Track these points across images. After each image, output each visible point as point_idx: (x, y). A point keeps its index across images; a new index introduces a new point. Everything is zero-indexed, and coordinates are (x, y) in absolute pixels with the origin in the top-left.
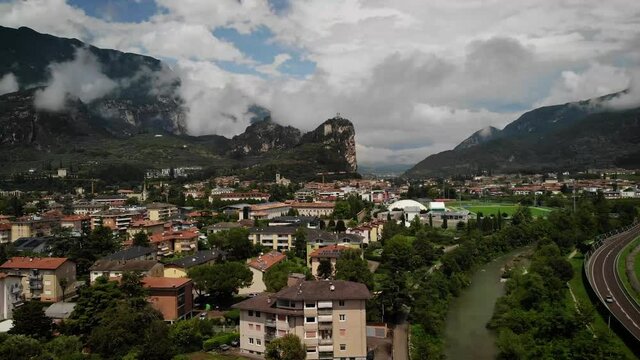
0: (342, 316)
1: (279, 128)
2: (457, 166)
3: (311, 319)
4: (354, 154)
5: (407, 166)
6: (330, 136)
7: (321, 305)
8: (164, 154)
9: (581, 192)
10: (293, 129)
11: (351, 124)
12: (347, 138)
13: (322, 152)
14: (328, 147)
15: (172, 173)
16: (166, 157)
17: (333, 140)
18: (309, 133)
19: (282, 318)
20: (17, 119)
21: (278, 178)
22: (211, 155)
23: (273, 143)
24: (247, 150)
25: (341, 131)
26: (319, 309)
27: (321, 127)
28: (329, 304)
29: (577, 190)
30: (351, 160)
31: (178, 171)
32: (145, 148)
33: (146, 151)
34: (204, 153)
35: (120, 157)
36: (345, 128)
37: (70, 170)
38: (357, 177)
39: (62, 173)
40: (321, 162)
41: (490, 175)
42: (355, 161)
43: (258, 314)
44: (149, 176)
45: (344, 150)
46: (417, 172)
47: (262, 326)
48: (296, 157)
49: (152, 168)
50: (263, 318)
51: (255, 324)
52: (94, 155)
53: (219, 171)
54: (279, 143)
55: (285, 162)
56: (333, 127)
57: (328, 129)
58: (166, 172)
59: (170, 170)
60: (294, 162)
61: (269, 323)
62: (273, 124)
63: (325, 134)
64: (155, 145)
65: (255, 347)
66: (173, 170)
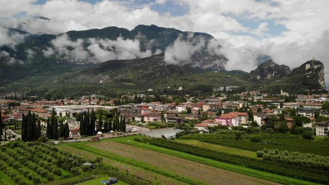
1: (277, 66)
4: (324, 80)
6: (309, 70)
8: (219, 80)
10: (285, 66)
11: (322, 64)
12: (320, 71)
13: (305, 79)
14: (309, 76)
15: (225, 89)
16: (221, 82)
17: (311, 72)
18: (296, 68)
20: (160, 66)
21: (282, 92)
22: (241, 81)
23: (273, 74)
24: (258, 77)
25: (316, 68)
27: (304, 65)
30: (321, 83)
31: (228, 88)
32: (210, 77)
33: (211, 79)
34: (238, 80)
35: (200, 82)
36: (318, 66)
37: (183, 87)
39: (180, 89)
40: (304, 84)
42: (324, 84)
44: (215, 90)
45: (318, 78)
48: (290, 82)
49: (216, 87)
50: (323, 126)
51: (321, 128)
52: (191, 81)
53: (246, 88)
54: (277, 74)
55: (284, 84)
56: (311, 65)
57: (308, 66)
58: (222, 89)
59: (223, 88)
60: (289, 84)
61: (326, 128)
62: (273, 63)
63: (306, 69)
64: (215, 76)
65: (321, 134)
66: (225, 88)
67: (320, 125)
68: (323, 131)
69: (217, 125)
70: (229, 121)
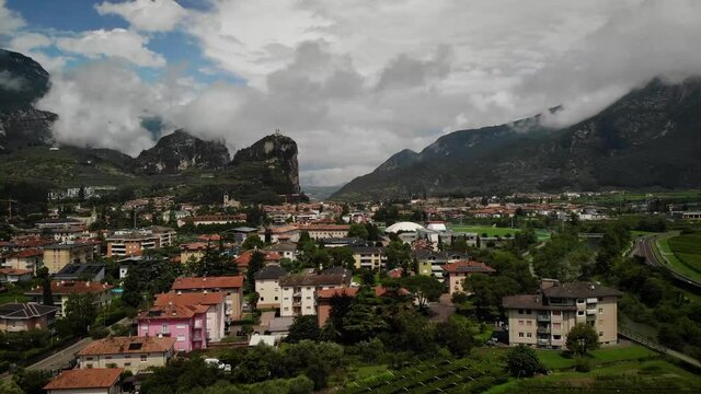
0: (600, 310)
1: (198, 142)
2: (387, 189)
3: (581, 313)
4: (297, 176)
5: (335, 188)
6: (272, 154)
7: (590, 301)
8: (65, 172)
9: (534, 215)
11: (293, 143)
12: (290, 157)
13: (267, 172)
14: (272, 167)
15: (82, 193)
16: (67, 175)
17: (276, 158)
18: (243, 150)
19: (557, 312)
21: (226, 200)
22: (122, 173)
23: (194, 160)
24: (160, 167)
25: (284, 150)
26: (588, 304)
27: (261, 144)
28: (595, 300)
29: (530, 213)
30: (294, 181)
31: (89, 191)
32: (39, 163)
33: (41, 167)
34: (113, 171)
35: (10, 173)
36: (288, 147)
38: (306, 200)
40: (266, 183)
41: (425, 198)
42: (298, 182)
43: (529, 312)
44: (53, 196)
45: (288, 170)
46: (345, 195)
47: (534, 321)
48: (239, 177)
49: (55, 188)
50: (534, 314)
51: (525, 320)
53: (136, 191)
54: (201, 160)
55: (226, 182)
56: (275, 144)
57: (269, 147)
58: (73, 192)
59: (78, 190)
60: (236, 182)
61: (542, 319)
62: (191, 137)
63: (267, 152)
64: (53, 160)
65: (525, 340)
66: (82, 190)
67: (521, 311)
68: (534, 328)
69: (160, 362)
70: (198, 324)
